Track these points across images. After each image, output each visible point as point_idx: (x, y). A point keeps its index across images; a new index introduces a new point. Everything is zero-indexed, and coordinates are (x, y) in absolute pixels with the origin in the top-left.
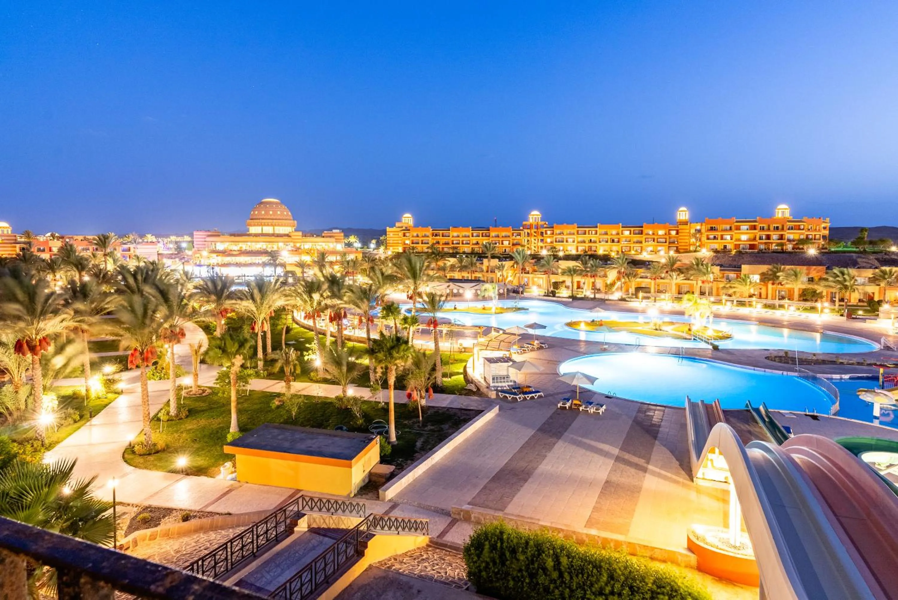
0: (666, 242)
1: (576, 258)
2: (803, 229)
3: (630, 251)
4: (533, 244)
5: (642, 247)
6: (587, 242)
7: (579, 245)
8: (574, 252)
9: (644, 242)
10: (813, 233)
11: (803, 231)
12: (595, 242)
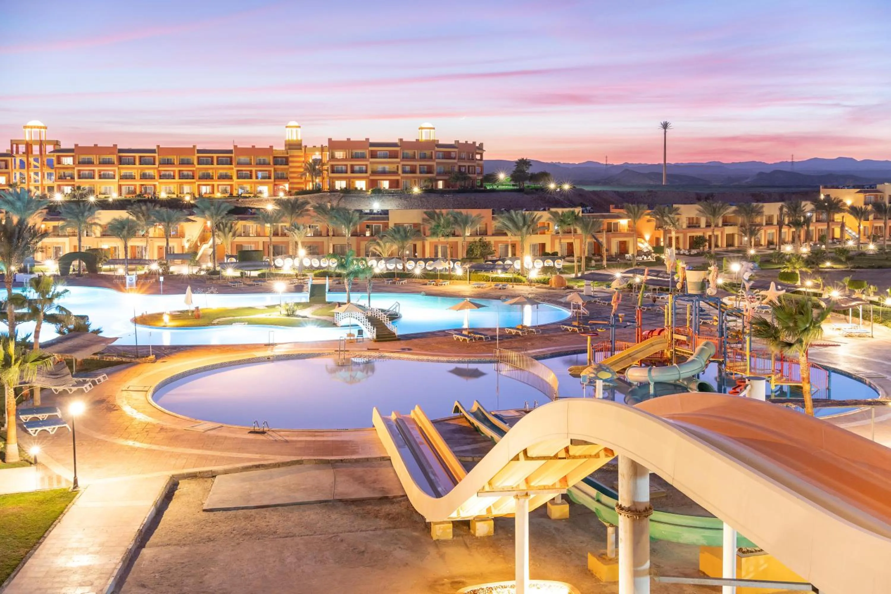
0: (269, 178)
1: (120, 205)
2: (455, 158)
3: (213, 192)
4: (32, 182)
5: (231, 186)
6: (138, 177)
7: (123, 182)
8: (114, 196)
9: (235, 177)
10: (467, 164)
11: (455, 161)
12: (152, 178)
